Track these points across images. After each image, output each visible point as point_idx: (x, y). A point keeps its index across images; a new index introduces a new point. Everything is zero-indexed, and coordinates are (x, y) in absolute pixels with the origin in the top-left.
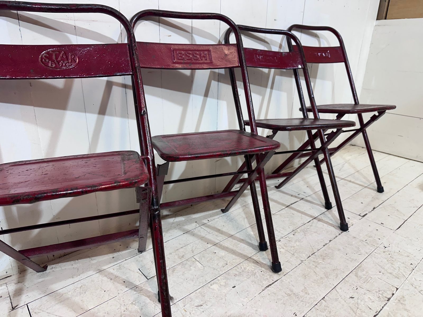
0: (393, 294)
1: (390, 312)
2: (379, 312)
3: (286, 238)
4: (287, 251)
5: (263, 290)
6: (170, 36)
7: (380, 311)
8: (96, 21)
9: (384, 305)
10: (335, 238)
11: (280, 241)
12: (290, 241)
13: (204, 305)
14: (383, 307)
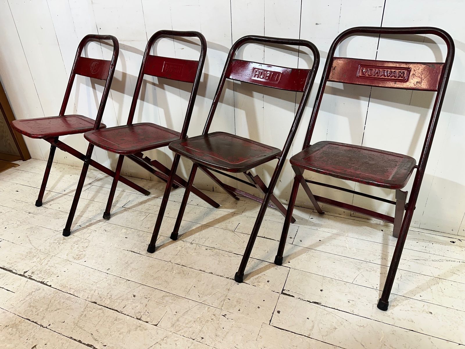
0: (147, 322)
1: (123, 320)
2: (121, 313)
3: (197, 246)
4: (180, 250)
5: (127, 250)
6: (183, 48)
7: (123, 314)
8: (134, 41)
9: (131, 316)
10: (218, 275)
11: (193, 244)
12: (195, 249)
13: (106, 232)
14: (128, 315)
